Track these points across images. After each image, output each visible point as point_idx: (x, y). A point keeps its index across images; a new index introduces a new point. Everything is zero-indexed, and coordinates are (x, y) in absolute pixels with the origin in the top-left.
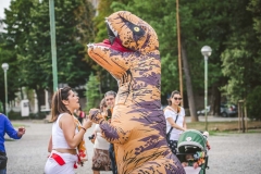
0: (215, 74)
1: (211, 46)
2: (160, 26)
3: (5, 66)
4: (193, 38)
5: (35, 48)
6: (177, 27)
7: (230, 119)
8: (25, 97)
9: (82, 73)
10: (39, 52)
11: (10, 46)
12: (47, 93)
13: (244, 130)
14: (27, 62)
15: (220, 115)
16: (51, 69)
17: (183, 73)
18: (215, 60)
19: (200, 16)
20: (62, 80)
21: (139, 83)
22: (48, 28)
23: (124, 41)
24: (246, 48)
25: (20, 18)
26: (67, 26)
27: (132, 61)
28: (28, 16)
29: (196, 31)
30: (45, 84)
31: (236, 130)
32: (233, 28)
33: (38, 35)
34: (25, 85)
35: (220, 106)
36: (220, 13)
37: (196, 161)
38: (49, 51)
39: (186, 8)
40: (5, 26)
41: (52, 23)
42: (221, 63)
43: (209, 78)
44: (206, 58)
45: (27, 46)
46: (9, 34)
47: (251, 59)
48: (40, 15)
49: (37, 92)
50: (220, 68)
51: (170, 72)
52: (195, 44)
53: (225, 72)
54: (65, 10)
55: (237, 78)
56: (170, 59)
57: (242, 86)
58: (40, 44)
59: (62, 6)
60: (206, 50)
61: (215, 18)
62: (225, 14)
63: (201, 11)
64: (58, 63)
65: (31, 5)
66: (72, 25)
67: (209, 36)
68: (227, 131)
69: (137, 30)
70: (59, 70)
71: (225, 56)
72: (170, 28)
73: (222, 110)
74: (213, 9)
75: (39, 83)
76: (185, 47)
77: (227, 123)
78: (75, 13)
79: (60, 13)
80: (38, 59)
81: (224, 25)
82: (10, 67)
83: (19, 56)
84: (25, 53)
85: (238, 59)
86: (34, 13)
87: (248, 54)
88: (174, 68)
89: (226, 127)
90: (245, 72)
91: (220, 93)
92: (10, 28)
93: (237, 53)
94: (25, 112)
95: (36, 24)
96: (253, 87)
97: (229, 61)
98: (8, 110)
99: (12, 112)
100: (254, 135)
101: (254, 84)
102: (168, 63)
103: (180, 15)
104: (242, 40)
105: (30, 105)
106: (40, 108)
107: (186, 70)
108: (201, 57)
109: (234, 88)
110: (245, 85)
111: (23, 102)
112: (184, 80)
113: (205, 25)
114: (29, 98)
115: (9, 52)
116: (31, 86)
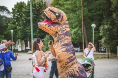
0: (97, 35)
1: (96, 24)
2: (75, 15)
3: (12, 31)
4: (88, 21)
5: (24, 24)
6: (82, 16)
7: (103, 53)
8: (20, 43)
9: (43, 34)
10: (26, 25)
11: (14, 23)
12: (28, 42)
13: (108, 58)
14: (21, 29)
15: (99, 52)
16: (30, 32)
17: (84, 35)
18: (97, 29)
19: (91, 12)
20: (35, 37)
21: (62, 36)
22: (30, 16)
23: (53, 20)
24: (110, 25)
25: (18, 12)
26: (37, 15)
27: (57, 28)
28: (21, 11)
29: (90, 18)
30: (28, 38)
31: (105, 58)
32: (104, 17)
33: (25, 19)
34: (20, 39)
35: (99, 48)
36: (99, 10)
37: (89, 70)
38: (30, 25)
39: (86, 8)
40: (12, 15)
41: (31, 14)
42: (100, 31)
43: (95, 37)
44: (93, 29)
45: (21, 23)
46: (14, 18)
47: (112, 29)
48: (26, 10)
49: (25, 41)
50: (99, 33)
51: (79, 34)
52: (89, 23)
53: (101, 34)
54: (36, 9)
55: (106, 37)
56: (79, 29)
57: (108, 40)
58: (26, 22)
59: (35, 7)
60: (93, 25)
61: (97, 13)
62: (101, 11)
63: (91, 10)
64: (33, 30)
65: (23, 6)
66: (39, 15)
67: (95, 20)
68: (102, 58)
69: (57, 14)
70: (33, 33)
71: (101, 28)
72: (79, 16)
73: (100, 50)
74: (97, 9)
75: (25, 38)
76: (85, 24)
77: (102, 55)
78: (41, 10)
79: (34, 10)
80: (25, 28)
81: (101, 15)
82: (14, 31)
83: (17, 27)
84: (20, 26)
85: (107, 29)
86: (24, 10)
87: (111, 27)
88: (80, 32)
89: (101, 56)
90: (109, 34)
91: (99, 43)
92: (14, 16)
93: (106, 27)
94: (20, 49)
95: (25, 14)
96: (112, 40)
97: (103, 30)
98: (13, 48)
99: (14, 49)
100: (113, 60)
101: (113, 39)
102: (78, 30)
103: (83, 11)
104: (108, 21)
105: (22, 47)
106: (26, 48)
107: (85, 33)
108: (92, 28)
109: (105, 41)
110: (109, 39)
111: (19, 45)
112: (84, 38)
113: (93, 15)
114: (21, 44)
115: (13, 25)
116: (22, 39)
